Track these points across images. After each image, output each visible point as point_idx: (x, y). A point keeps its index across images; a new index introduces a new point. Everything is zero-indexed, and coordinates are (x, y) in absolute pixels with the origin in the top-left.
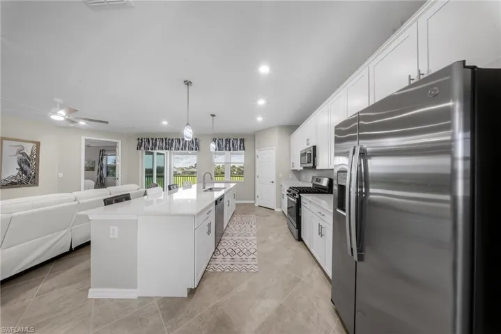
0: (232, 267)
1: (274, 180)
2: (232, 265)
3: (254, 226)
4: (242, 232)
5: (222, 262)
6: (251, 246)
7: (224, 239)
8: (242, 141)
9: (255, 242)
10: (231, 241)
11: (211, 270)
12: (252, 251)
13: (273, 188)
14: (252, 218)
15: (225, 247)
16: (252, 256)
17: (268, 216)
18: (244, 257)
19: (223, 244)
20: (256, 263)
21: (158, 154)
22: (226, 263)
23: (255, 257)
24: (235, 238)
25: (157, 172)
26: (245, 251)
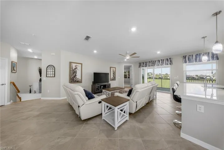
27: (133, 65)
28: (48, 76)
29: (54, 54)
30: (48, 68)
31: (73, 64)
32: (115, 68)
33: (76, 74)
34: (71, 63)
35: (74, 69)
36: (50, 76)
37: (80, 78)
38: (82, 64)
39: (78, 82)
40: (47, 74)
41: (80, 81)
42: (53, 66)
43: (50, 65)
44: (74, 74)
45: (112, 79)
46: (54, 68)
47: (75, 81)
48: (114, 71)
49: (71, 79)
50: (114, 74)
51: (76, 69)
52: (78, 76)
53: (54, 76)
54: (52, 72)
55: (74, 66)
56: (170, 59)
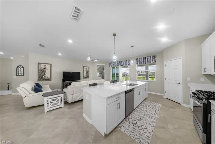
0: (131, 134)
1: (181, 82)
2: (132, 132)
3: (158, 112)
4: (147, 113)
5: (127, 127)
6: (149, 126)
7: (134, 113)
8: (154, 57)
9: (154, 124)
10: (138, 117)
11: (120, 129)
12: (150, 130)
13: (180, 88)
14: (158, 106)
15: (133, 118)
16: (148, 134)
17: (173, 108)
18: (142, 131)
19: (132, 116)
20: (149, 141)
21: (116, 68)
22: (129, 129)
23: (149, 136)
24: (141, 115)
25: (116, 75)
26: (144, 127)
27: (105, 65)
28: (18, 75)
29: (23, 56)
30: (18, 68)
31: (41, 64)
32: (89, 67)
33: (45, 73)
34: (39, 64)
35: (43, 69)
36: (19, 75)
37: (49, 77)
38: (51, 64)
39: (47, 80)
40: (17, 73)
41: (49, 79)
42: (22, 66)
43: (19, 66)
44: (43, 73)
45: (85, 77)
46: (23, 68)
47: (44, 79)
48: (87, 69)
49: (40, 77)
50: (88, 72)
51: (45, 69)
52: (48, 75)
53: (23, 75)
54: (21, 72)
55: (42, 66)
56: (128, 60)
